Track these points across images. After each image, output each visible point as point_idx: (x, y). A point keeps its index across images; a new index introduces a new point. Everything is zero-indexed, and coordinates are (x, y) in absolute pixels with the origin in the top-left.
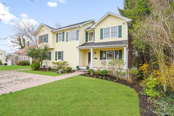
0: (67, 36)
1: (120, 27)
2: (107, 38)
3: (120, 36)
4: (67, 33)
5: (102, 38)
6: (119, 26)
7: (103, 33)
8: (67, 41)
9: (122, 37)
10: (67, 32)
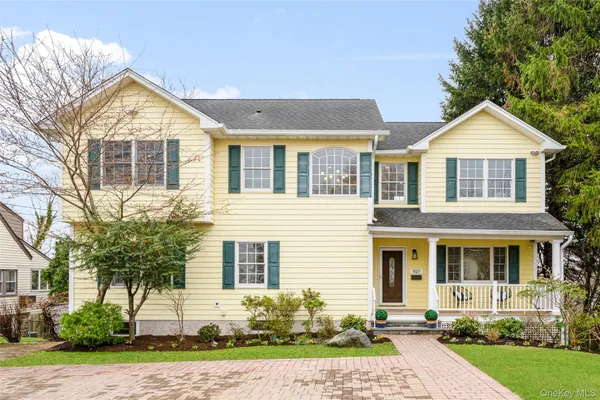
0: (302, 171)
1: (521, 163)
2: (470, 199)
3: (521, 197)
4: (302, 156)
5: (451, 197)
6: (517, 160)
7: (459, 177)
8: (302, 193)
9: (528, 200)
10: (304, 149)
